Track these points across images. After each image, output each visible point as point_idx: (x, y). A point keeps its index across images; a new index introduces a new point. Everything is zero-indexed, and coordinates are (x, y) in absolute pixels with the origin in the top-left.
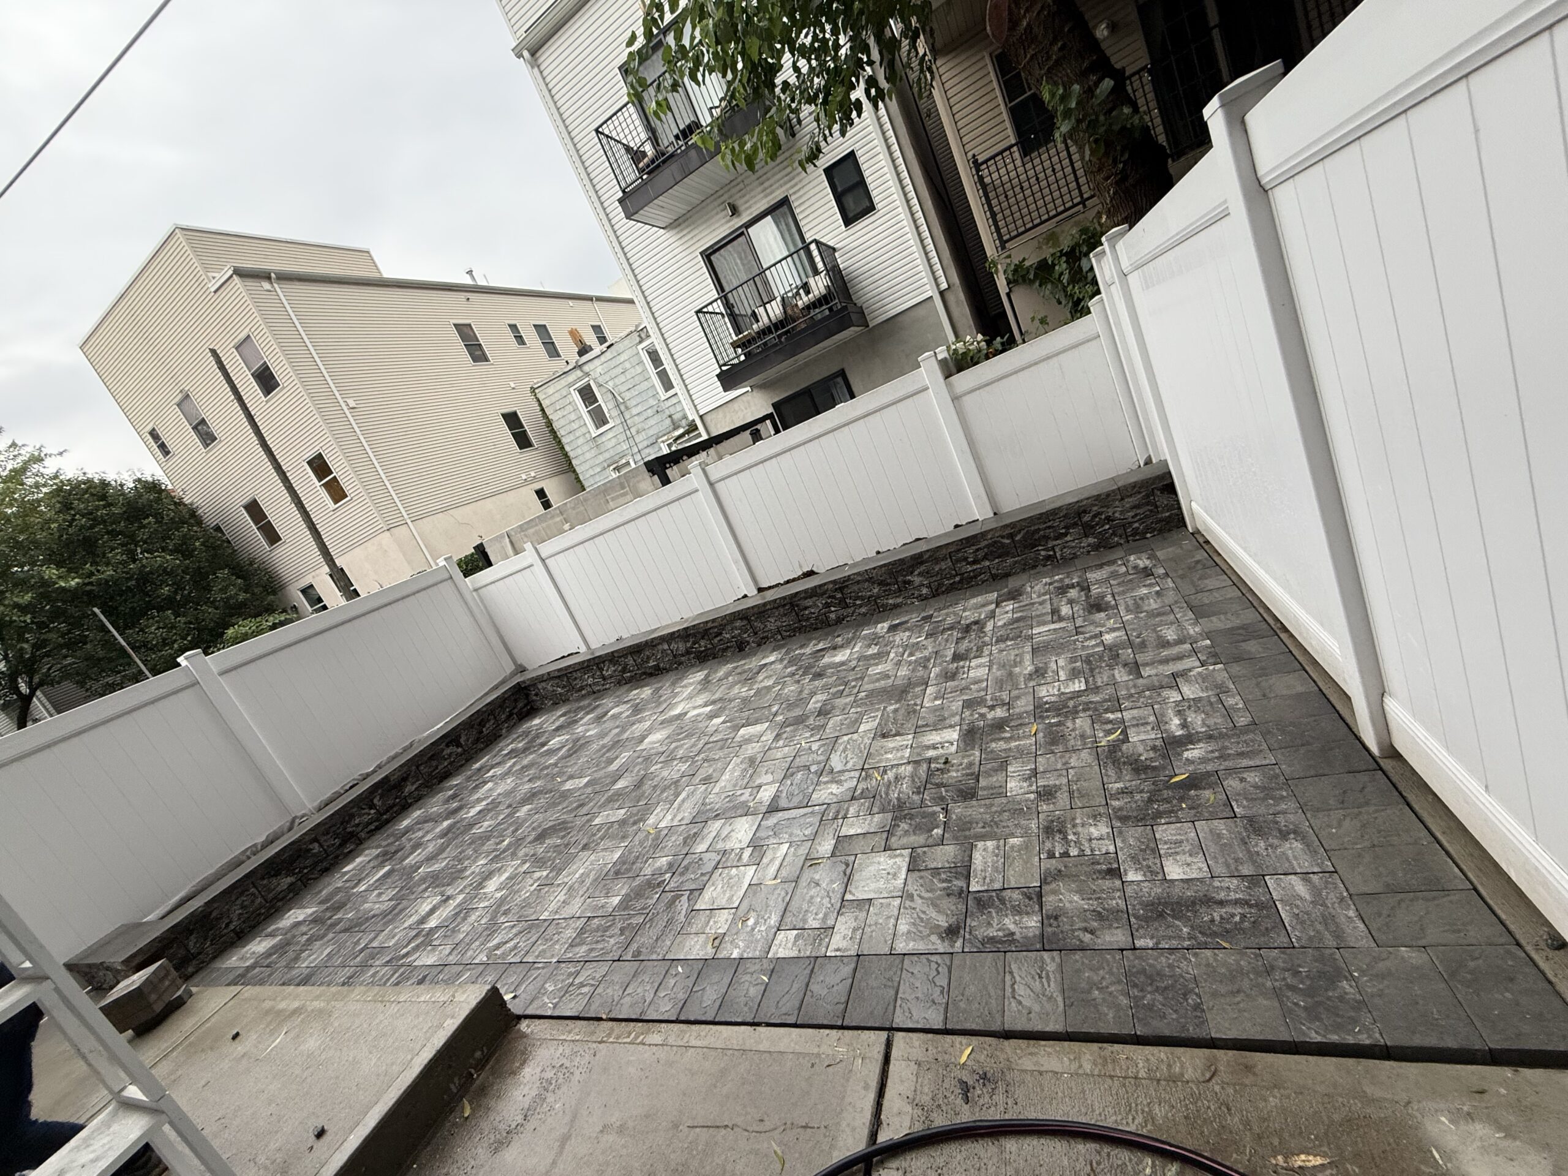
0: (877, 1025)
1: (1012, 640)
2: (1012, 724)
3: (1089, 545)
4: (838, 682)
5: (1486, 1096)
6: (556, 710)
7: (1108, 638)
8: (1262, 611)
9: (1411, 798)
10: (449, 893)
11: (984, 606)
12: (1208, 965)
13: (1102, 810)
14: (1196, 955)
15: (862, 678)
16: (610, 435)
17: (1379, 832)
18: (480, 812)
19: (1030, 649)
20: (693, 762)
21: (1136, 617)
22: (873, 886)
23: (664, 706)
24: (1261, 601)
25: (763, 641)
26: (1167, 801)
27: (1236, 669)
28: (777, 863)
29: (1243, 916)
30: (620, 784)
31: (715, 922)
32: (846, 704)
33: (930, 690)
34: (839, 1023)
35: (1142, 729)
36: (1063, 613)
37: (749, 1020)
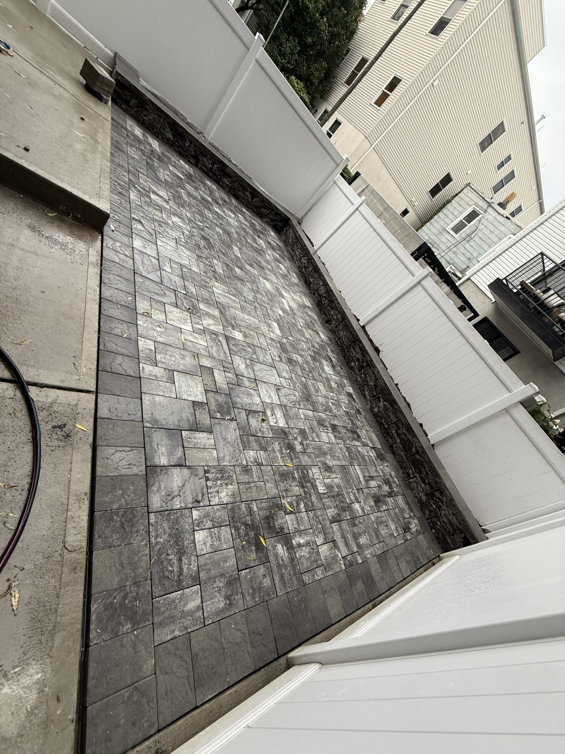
0: (99, 386)
1: (349, 455)
2: (292, 454)
3: (420, 497)
4: (311, 368)
5: (56, 702)
6: (280, 242)
7: (357, 506)
8: (387, 593)
9: (260, 674)
10: (170, 202)
11: (371, 440)
12: (139, 552)
13: (238, 499)
14: (146, 545)
15: (315, 379)
16: (449, 237)
17: (234, 653)
18: (217, 213)
19: (343, 464)
20: (254, 302)
21: (373, 522)
22: (183, 385)
23: (287, 288)
24: (393, 593)
25: (333, 332)
26: (247, 534)
27: (343, 576)
28: (194, 340)
29: (172, 572)
30: (237, 270)
31: (158, 313)
32: (297, 372)
33: (310, 413)
34: (100, 369)
35: (295, 522)
36: (371, 482)
37: (101, 329)
